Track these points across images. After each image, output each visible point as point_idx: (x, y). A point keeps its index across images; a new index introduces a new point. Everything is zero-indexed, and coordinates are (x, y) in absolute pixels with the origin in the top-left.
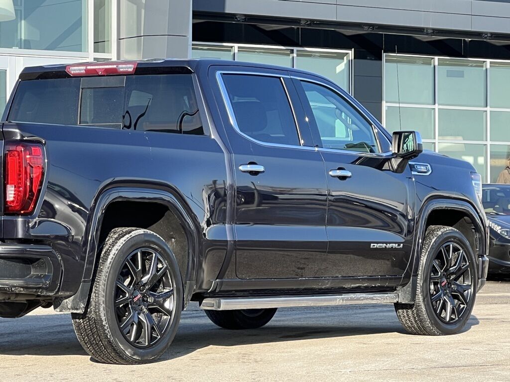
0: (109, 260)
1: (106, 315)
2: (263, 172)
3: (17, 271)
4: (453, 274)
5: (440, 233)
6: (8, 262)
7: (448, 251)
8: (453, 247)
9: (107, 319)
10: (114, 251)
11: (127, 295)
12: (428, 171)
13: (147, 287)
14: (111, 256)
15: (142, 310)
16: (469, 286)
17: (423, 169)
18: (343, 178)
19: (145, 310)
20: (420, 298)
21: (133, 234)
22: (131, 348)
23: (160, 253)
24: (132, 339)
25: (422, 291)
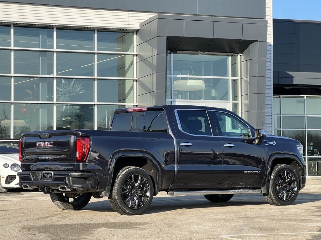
0: (119, 178)
1: (118, 197)
2: (192, 145)
3: (81, 182)
4: (287, 182)
5: (280, 167)
6: (77, 179)
7: (284, 174)
8: (287, 172)
9: (118, 199)
10: (121, 175)
11: (127, 190)
12: (274, 144)
13: (137, 188)
14: (120, 176)
15: (135, 195)
16: (296, 187)
17: (271, 143)
18: (231, 147)
19: (137, 196)
20: (271, 191)
21: (130, 169)
22: (129, 209)
23: (142, 175)
24: (130, 206)
25: (272, 189)
